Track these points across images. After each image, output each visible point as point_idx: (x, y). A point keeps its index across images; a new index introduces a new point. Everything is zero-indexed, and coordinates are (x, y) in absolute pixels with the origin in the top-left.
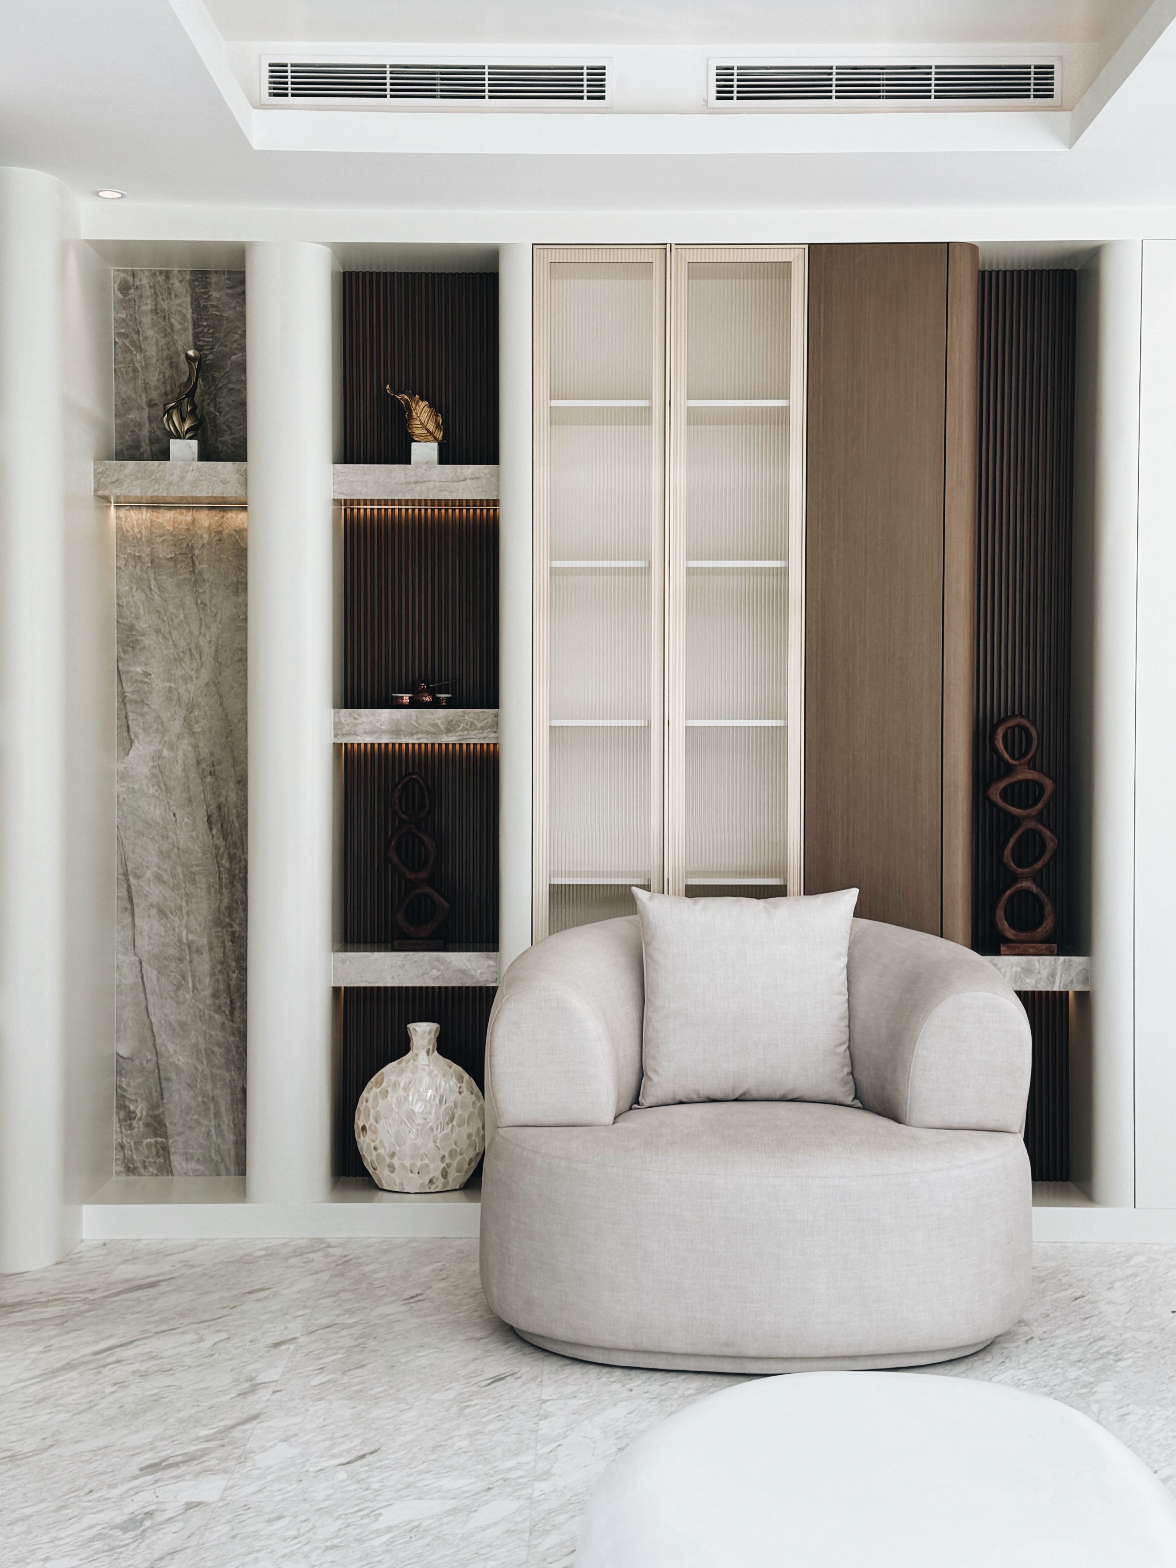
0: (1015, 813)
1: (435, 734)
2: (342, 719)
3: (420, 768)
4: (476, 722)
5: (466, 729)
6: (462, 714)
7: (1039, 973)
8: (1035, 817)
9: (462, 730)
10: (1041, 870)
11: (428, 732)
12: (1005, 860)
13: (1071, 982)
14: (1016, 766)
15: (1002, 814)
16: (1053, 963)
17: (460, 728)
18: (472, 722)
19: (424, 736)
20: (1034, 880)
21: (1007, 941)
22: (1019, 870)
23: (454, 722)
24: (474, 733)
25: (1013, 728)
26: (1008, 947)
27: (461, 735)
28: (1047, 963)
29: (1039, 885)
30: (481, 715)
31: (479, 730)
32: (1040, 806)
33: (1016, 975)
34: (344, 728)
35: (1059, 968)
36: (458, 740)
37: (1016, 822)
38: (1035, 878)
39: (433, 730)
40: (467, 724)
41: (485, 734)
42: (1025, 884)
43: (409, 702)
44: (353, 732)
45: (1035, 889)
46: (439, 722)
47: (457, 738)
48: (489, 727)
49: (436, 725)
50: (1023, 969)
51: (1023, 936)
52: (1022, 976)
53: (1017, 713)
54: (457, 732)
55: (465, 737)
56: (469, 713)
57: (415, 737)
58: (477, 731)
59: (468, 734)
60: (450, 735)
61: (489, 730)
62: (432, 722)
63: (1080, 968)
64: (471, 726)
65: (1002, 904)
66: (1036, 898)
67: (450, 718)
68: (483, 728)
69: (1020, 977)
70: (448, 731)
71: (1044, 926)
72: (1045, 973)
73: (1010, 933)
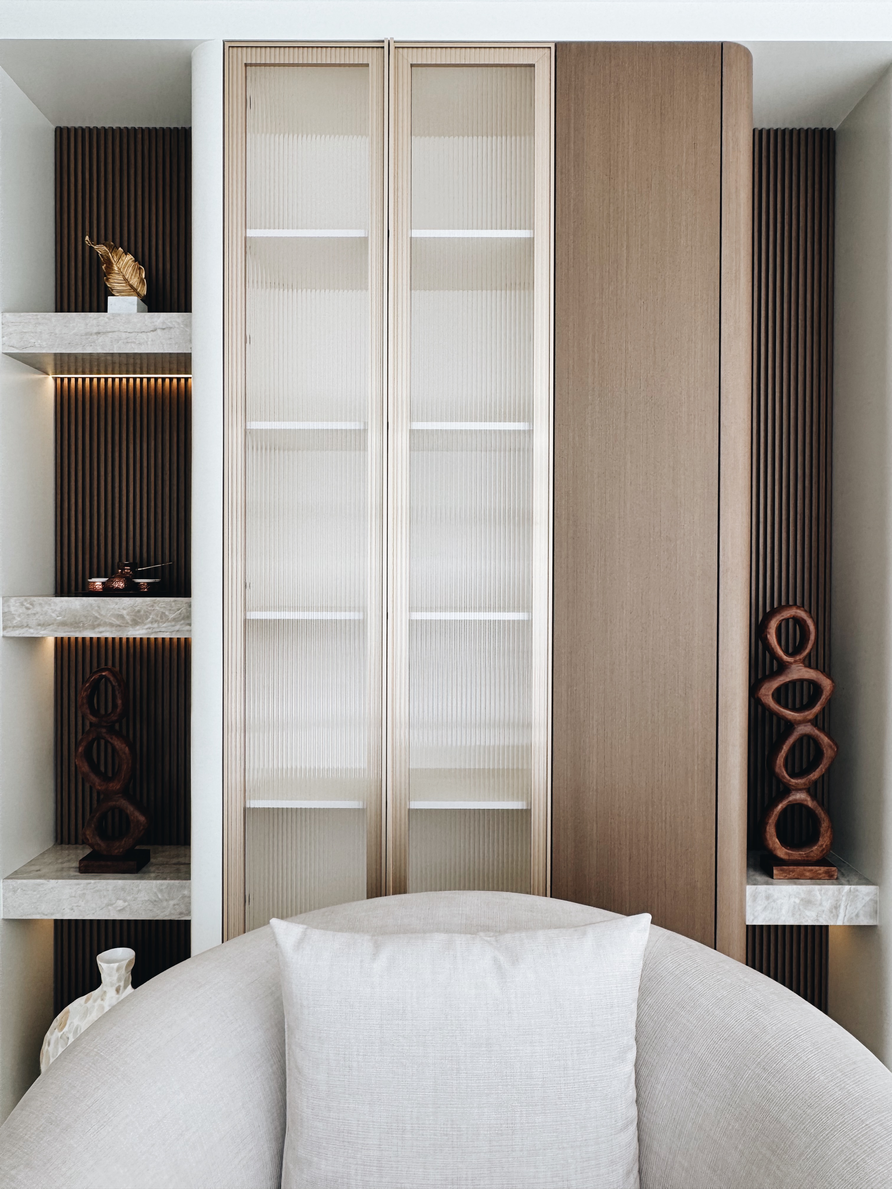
0: (790, 717)
1: (120, 626)
2: (12, 609)
3: (113, 664)
4: (167, 613)
5: (156, 621)
7: (821, 904)
8: (810, 721)
9: (152, 622)
10: (817, 781)
11: (112, 625)
12: (777, 770)
13: (857, 915)
14: (791, 663)
15: (775, 719)
16: (836, 893)
17: (149, 620)
18: (162, 612)
19: (108, 628)
20: (808, 791)
21: (781, 862)
22: (793, 781)
23: (142, 613)
24: (164, 625)
25: (787, 620)
26: (781, 870)
27: (150, 628)
28: (830, 893)
29: (814, 797)
30: (173, 604)
31: (170, 621)
32: (817, 708)
33: (794, 906)
34: (14, 618)
35: (844, 898)
36: (146, 634)
37: (790, 726)
38: (810, 790)
39: (118, 622)
40: (157, 616)
41: (177, 627)
42: (800, 796)
43: (103, 588)
44: (25, 625)
46: (124, 612)
47: (145, 631)
48: (183, 619)
49: (121, 617)
50: (802, 900)
51: (796, 855)
52: (801, 907)
53: (791, 603)
54: (145, 624)
55: (155, 630)
56: (160, 602)
57: (97, 630)
58: (169, 624)
59: (159, 627)
60: (138, 627)
61: (182, 622)
62: (117, 612)
63: (867, 899)
64: (161, 618)
65: (772, 820)
66: (811, 813)
67: (137, 609)
68: (174, 619)
69: (799, 909)
70: (135, 623)
71: (820, 843)
72: (827, 905)
73: (782, 852)
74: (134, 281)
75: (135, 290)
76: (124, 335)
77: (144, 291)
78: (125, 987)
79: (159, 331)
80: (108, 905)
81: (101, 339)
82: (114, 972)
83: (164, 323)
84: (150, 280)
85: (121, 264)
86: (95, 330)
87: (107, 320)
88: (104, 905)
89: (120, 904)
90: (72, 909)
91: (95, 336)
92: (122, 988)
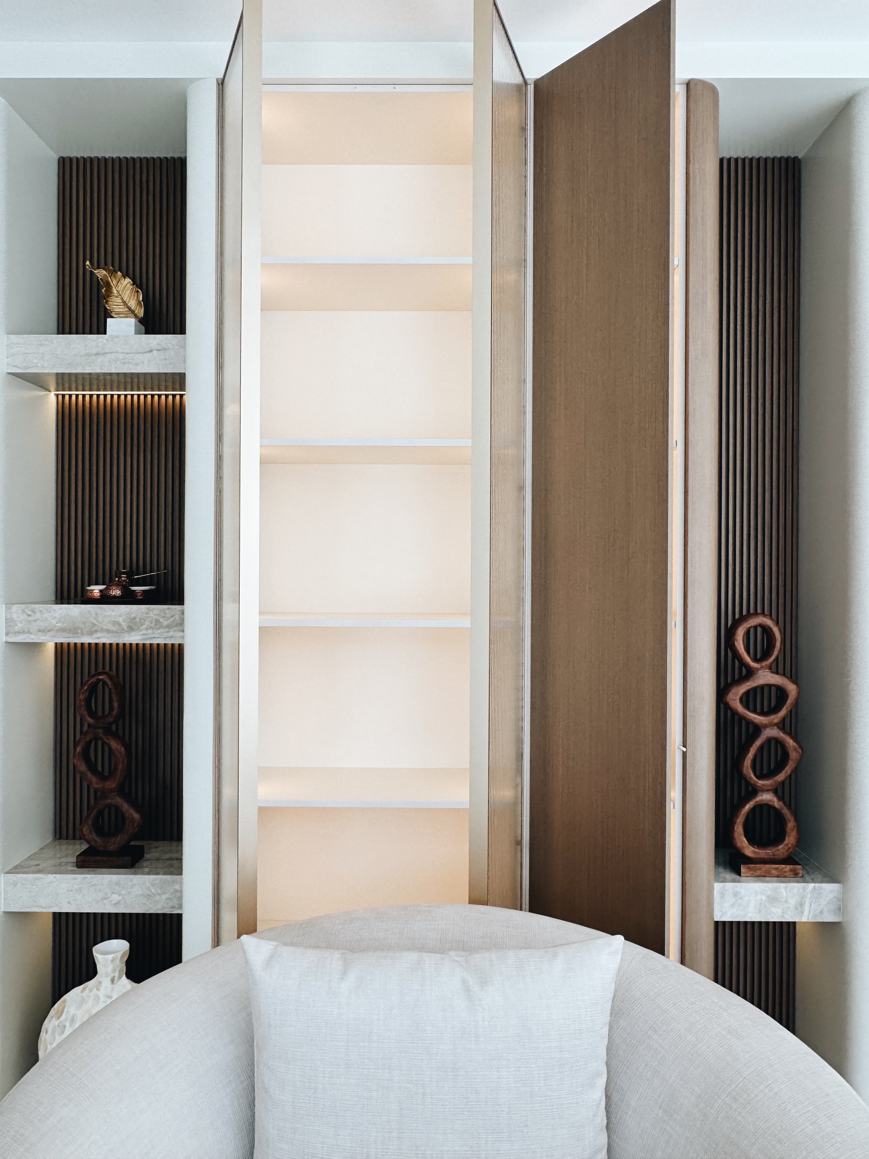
0: (756, 721)
1: (116, 632)
2: (15, 616)
3: (111, 669)
4: (161, 620)
5: (151, 628)
6: (147, 611)
7: (786, 902)
8: (776, 724)
9: (147, 629)
10: (783, 783)
11: (108, 631)
12: (745, 771)
13: (821, 912)
14: (758, 670)
16: (801, 890)
17: (144, 626)
18: (157, 620)
19: (105, 634)
20: (775, 792)
21: (748, 861)
22: (760, 782)
23: (137, 620)
24: (159, 631)
25: (755, 627)
26: (749, 868)
27: (144, 635)
28: (795, 891)
29: (781, 798)
30: (167, 611)
31: (165, 628)
32: (783, 713)
33: (761, 904)
34: (16, 625)
35: (809, 896)
36: (141, 640)
37: (757, 729)
38: (777, 791)
39: (114, 629)
40: (151, 622)
41: (171, 634)
42: (766, 797)
43: (101, 596)
44: (26, 630)
45: (777, 803)
46: (121, 620)
47: (140, 637)
48: (176, 626)
49: (117, 623)
50: (768, 897)
51: (762, 853)
52: (767, 904)
53: (759, 611)
54: (141, 630)
55: (149, 636)
56: (154, 609)
57: (95, 636)
58: (163, 630)
59: (153, 633)
60: (133, 633)
61: (176, 628)
62: (113, 619)
63: (831, 896)
64: (156, 625)
65: (740, 820)
66: (778, 813)
67: (133, 616)
68: (168, 626)
69: (765, 906)
70: (131, 629)
71: (786, 842)
72: (793, 902)
73: (749, 851)
74: (133, 304)
75: (133, 312)
76: (121, 356)
77: (141, 313)
78: (120, 977)
79: (154, 352)
80: (104, 899)
81: (100, 359)
82: (109, 962)
83: (159, 344)
84: (147, 302)
85: (120, 287)
86: (94, 351)
87: (105, 341)
88: (99, 899)
89: (116, 898)
90: (69, 903)
91: (94, 357)
92: (116, 979)
